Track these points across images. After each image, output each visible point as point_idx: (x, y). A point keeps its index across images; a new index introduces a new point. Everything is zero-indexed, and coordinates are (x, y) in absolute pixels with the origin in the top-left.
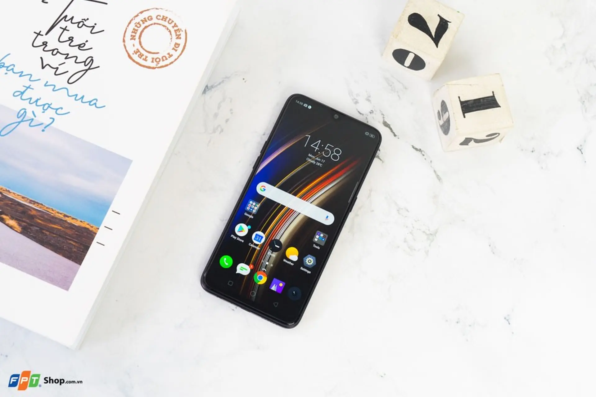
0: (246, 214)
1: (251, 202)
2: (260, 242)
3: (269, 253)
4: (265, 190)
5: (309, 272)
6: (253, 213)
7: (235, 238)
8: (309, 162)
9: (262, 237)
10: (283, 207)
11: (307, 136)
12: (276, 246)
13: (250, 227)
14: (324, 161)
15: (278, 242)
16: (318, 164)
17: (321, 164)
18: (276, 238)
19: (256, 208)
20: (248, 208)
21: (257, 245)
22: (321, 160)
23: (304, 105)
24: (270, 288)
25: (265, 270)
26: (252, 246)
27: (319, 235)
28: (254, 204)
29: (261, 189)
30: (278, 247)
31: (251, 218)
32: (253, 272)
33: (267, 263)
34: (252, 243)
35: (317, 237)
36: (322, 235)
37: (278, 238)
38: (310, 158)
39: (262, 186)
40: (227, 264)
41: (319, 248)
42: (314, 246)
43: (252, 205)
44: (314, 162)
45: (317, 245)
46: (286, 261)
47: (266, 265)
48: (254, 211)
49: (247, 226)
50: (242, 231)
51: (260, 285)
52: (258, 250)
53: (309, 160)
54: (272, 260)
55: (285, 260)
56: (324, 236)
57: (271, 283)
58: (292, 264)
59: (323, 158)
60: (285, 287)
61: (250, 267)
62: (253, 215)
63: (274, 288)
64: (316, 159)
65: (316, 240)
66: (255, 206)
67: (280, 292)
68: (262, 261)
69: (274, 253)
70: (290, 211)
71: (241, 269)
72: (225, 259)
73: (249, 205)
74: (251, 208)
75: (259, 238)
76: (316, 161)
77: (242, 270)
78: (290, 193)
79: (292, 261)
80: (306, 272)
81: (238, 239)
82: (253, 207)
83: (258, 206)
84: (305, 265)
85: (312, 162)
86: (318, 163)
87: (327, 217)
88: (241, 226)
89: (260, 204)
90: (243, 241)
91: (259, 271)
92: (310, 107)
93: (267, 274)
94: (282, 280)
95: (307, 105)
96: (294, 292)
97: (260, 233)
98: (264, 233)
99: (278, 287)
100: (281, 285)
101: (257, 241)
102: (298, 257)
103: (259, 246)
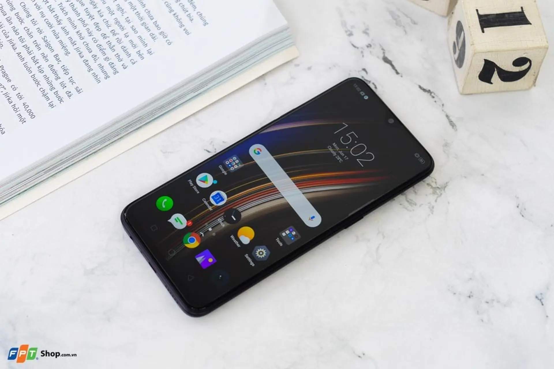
0: (220, 167)
1: (235, 158)
2: (217, 203)
3: (220, 220)
4: (259, 153)
5: (252, 264)
6: (229, 170)
7: (191, 184)
8: (329, 150)
9: (223, 200)
10: (268, 181)
11: (344, 123)
12: (233, 217)
13: (216, 182)
14: (348, 159)
15: (238, 214)
16: (339, 158)
17: (341, 160)
18: (237, 209)
19: (236, 167)
20: (227, 163)
21: (211, 205)
22: (344, 156)
23: (361, 93)
24: (196, 257)
25: (203, 236)
26: (206, 203)
27: (291, 232)
28: (237, 161)
29: (255, 151)
30: (235, 219)
31: (224, 174)
32: (187, 230)
33: (210, 229)
34: (208, 199)
35: (288, 232)
36: (294, 233)
37: (240, 210)
38: (333, 147)
39: (258, 149)
40: (164, 206)
41: (281, 244)
42: (278, 240)
43: (234, 161)
44: (335, 154)
45: (282, 240)
46: (234, 239)
47: (208, 230)
48: (232, 169)
49: (214, 179)
50: (204, 182)
51: (186, 247)
52: (209, 210)
53: (331, 149)
54: (218, 229)
55: (232, 237)
56: (295, 235)
57: (201, 252)
58: (238, 245)
59: (349, 155)
60: (213, 265)
61: (187, 223)
62: (229, 172)
63: (200, 259)
64: (339, 152)
65: (284, 234)
66: (236, 164)
67: (204, 268)
68: (206, 224)
69: (225, 222)
70: (273, 190)
71: (175, 219)
72: (165, 200)
73: (231, 160)
74: (230, 163)
75: (218, 199)
76: (338, 154)
77: (177, 221)
78: (286, 171)
79: (240, 242)
80: (249, 263)
81: (195, 188)
82: (234, 164)
83: (240, 166)
84: (253, 253)
85: (332, 152)
86: (338, 156)
87: (313, 217)
88: (206, 176)
89: (243, 165)
90: (198, 192)
91: (196, 232)
92: (366, 98)
93: (201, 240)
94: (215, 257)
95: (364, 94)
96: (221, 276)
97: (224, 194)
98: (228, 197)
99: (206, 261)
100: (211, 260)
101: (215, 201)
102: (251, 242)
103: (213, 206)
